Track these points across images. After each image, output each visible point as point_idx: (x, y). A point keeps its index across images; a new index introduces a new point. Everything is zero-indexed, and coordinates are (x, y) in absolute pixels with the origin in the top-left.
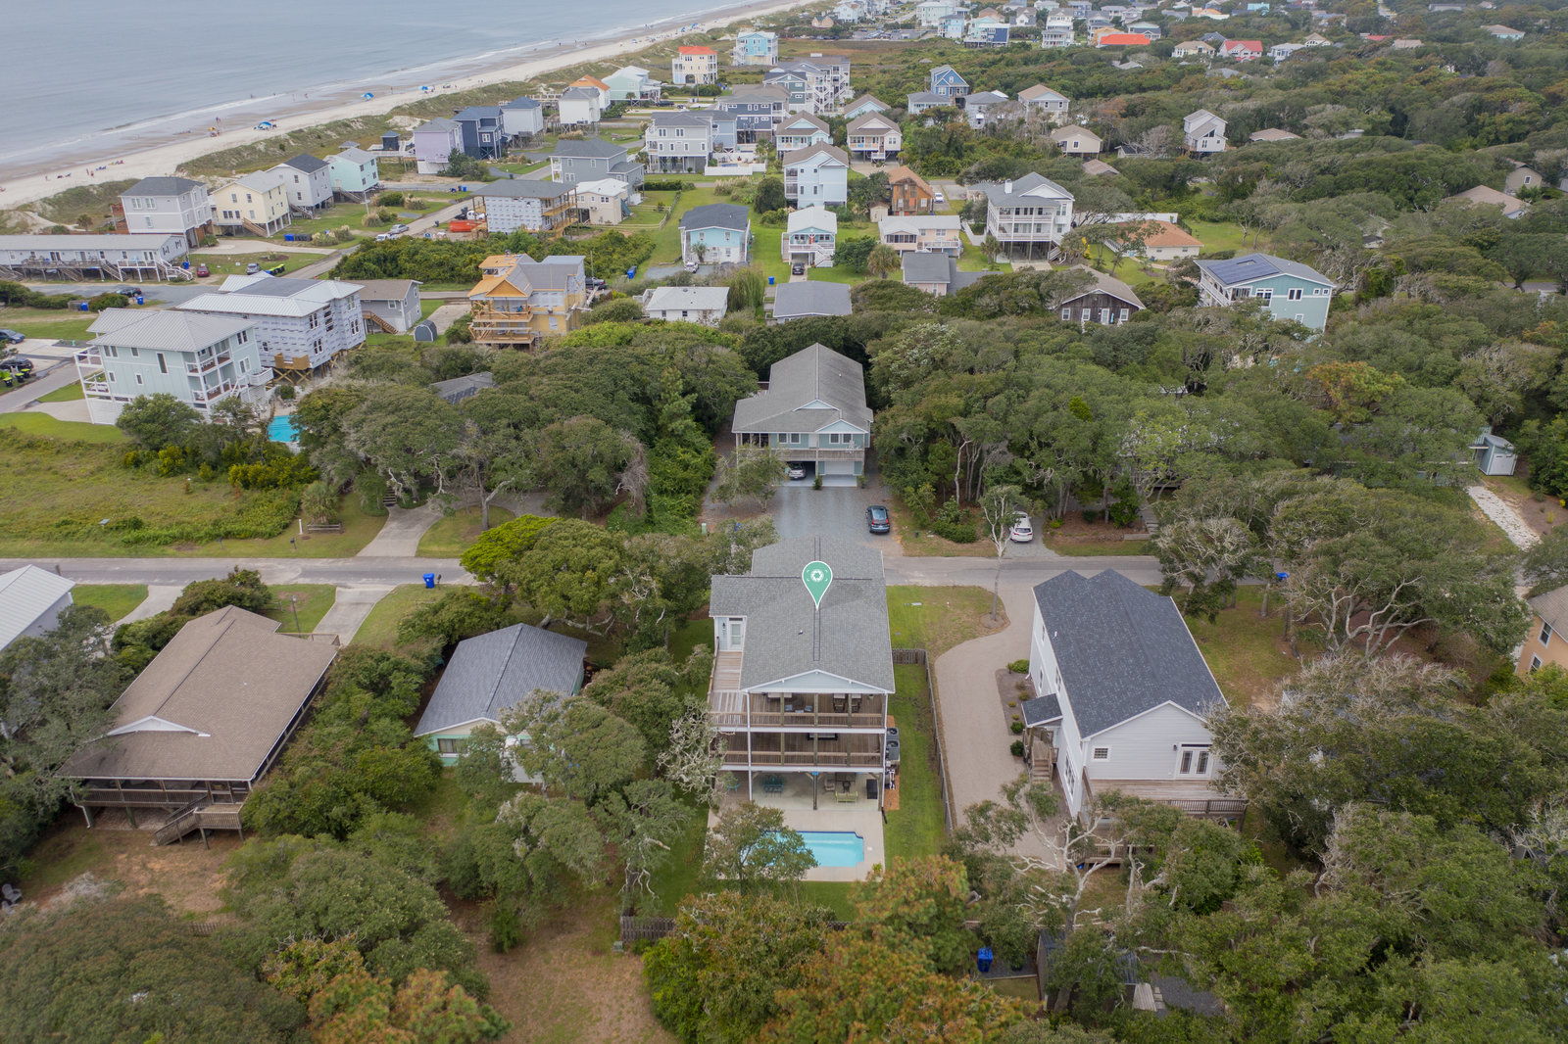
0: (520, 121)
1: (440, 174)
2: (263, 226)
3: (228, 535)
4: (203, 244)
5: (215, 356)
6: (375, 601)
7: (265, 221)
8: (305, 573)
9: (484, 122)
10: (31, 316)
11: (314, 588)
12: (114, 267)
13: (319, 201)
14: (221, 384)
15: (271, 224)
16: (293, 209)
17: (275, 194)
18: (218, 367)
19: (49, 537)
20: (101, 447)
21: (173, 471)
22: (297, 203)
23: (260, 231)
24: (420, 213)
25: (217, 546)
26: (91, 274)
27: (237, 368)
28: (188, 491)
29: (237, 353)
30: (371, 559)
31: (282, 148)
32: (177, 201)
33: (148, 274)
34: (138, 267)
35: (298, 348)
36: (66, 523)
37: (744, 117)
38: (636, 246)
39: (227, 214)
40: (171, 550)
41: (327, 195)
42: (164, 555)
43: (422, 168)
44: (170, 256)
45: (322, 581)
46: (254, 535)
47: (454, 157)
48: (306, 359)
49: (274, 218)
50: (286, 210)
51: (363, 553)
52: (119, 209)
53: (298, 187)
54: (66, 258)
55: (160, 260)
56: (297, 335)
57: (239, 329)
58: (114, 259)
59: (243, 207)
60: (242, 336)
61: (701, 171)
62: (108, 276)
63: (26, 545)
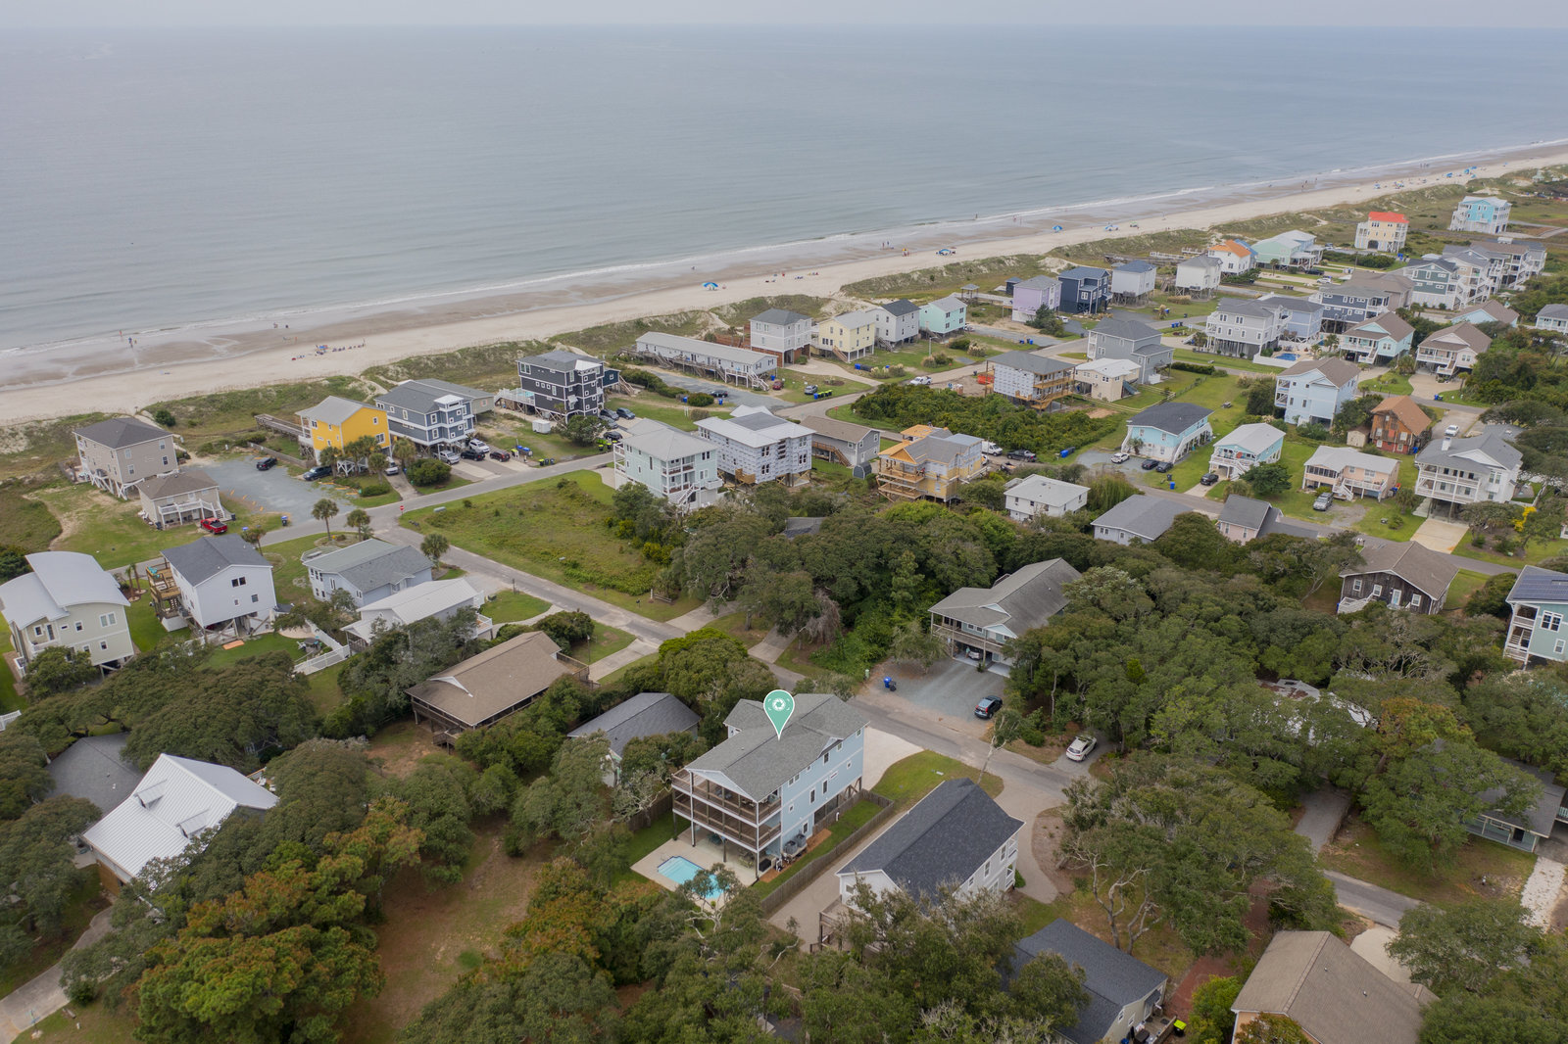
0: (1126, 281)
1: (1028, 324)
2: (846, 354)
3: (613, 587)
4: (796, 362)
5: (682, 466)
6: (645, 653)
7: (849, 351)
8: (632, 625)
9: (1087, 282)
10: (654, 399)
11: (626, 634)
12: (723, 371)
13: (903, 338)
14: (682, 484)
15: (853, 354)
16: (878, 343)
17: (863, 331)
18: (682, 473)
19: (534, 560)
20: (605, 507)
21: (623, 536)
22: (883, 336)
23: (842, 357)
24: (977, 359)
25: (602, 592)
26: (711, 374)
27: (697, 476)
28: (622, 551)
29: (699, 466)
30: (671, 627)
31: (932, 278)
32: (783, 329)
33: (742, 380)
34: (737, 376)
35: (751, 467)
36: (546, 553)
37: (1338, 308)
38: (1094, 429)
39: (825, 341)
40: (581, 587)
41: (914, 332)
42: (576, 589)
43: (1016, 316)
44: (760, 371)
45: (634, 632)
46: (627, 591)
47: (1043, 312)
48: (753, 477)
49: (857, 349)
50: (871, 342)
51: (670, 622)
52: (747, 328)
53: (888, 326)
54: (699, 360)
55: (752, 372)
56: (751, 458)
57: (706, 451)
58: (726, 366)
59: (835, 337)
60: (706, 455)
61: (1251, 358)
62: (720, 379)
63: (521, 560)
